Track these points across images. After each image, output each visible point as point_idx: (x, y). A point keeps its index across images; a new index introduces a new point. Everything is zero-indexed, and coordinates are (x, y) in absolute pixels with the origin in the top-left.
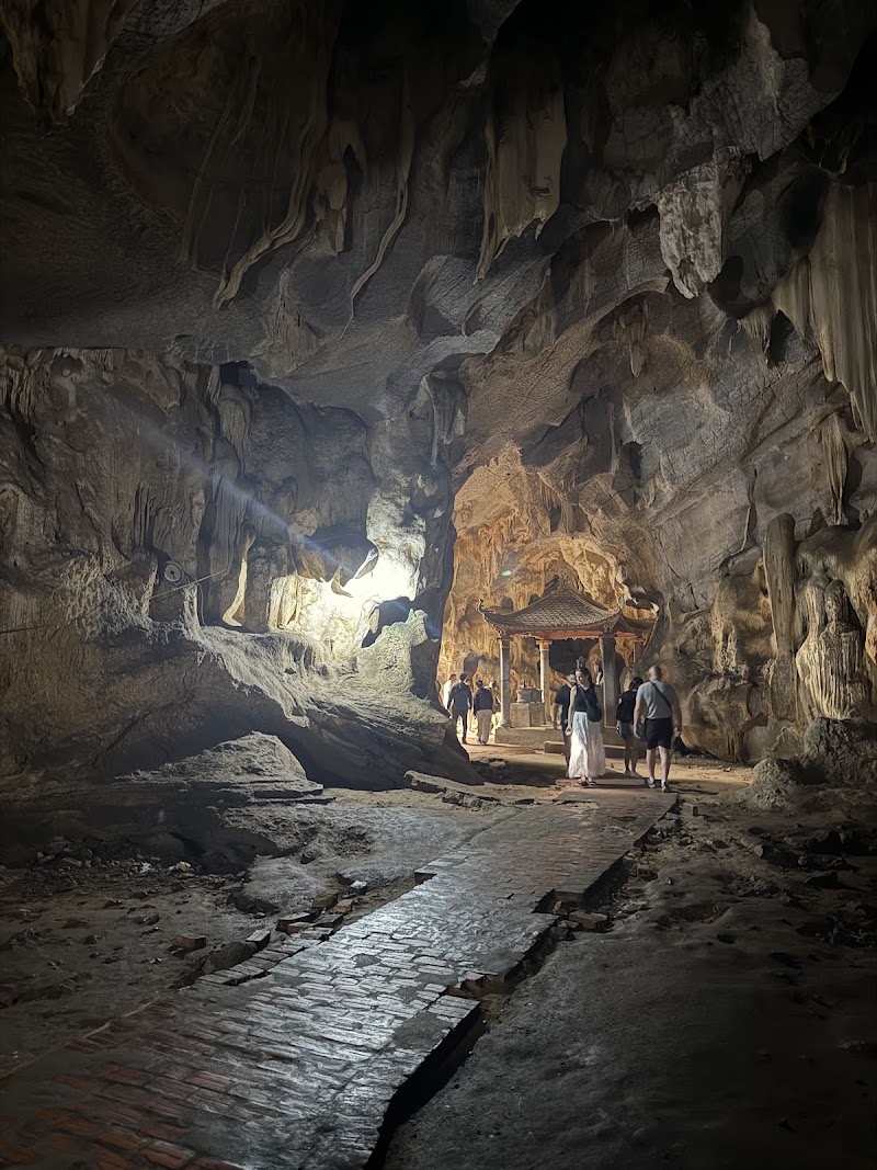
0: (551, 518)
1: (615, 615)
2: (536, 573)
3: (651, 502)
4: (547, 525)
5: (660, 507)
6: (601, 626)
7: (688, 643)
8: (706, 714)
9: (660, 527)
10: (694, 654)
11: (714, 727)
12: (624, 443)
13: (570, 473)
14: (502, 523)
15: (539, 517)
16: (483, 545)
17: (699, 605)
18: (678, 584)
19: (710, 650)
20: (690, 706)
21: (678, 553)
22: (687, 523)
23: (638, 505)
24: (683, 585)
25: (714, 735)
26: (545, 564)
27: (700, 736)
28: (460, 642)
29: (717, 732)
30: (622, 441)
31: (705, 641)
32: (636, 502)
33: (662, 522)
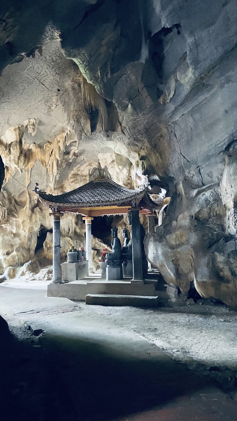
0: (91, 120)
1: (141, 192)
2: (83, 176)
3: (171, 96)
4: (88, 127)
5: (179, 100)
6: (130, 201)
7: (202, 212)
8: (221, 270)
9: (175, 123)
10: (208, 220)
11: (228, 281)
12: (153, 34)
13: (106, 63)
14: (59, 139)
15: (83, 121)
16: (47, 155)
17: (205, 181)
18: (189, 167)
19: (220, 217)
20: (208, 264)
21: (189, 142)
22: (197, 116)
23: (161, 100)
24: (194, 167)
25: (228, 287)
26: (89, 170)
27: (217, 289)
28: (34, 221)
29: (231, 285)
30: (150, 33)
31: (216, 209)
32: (159, 97)
33: (177, 118)
